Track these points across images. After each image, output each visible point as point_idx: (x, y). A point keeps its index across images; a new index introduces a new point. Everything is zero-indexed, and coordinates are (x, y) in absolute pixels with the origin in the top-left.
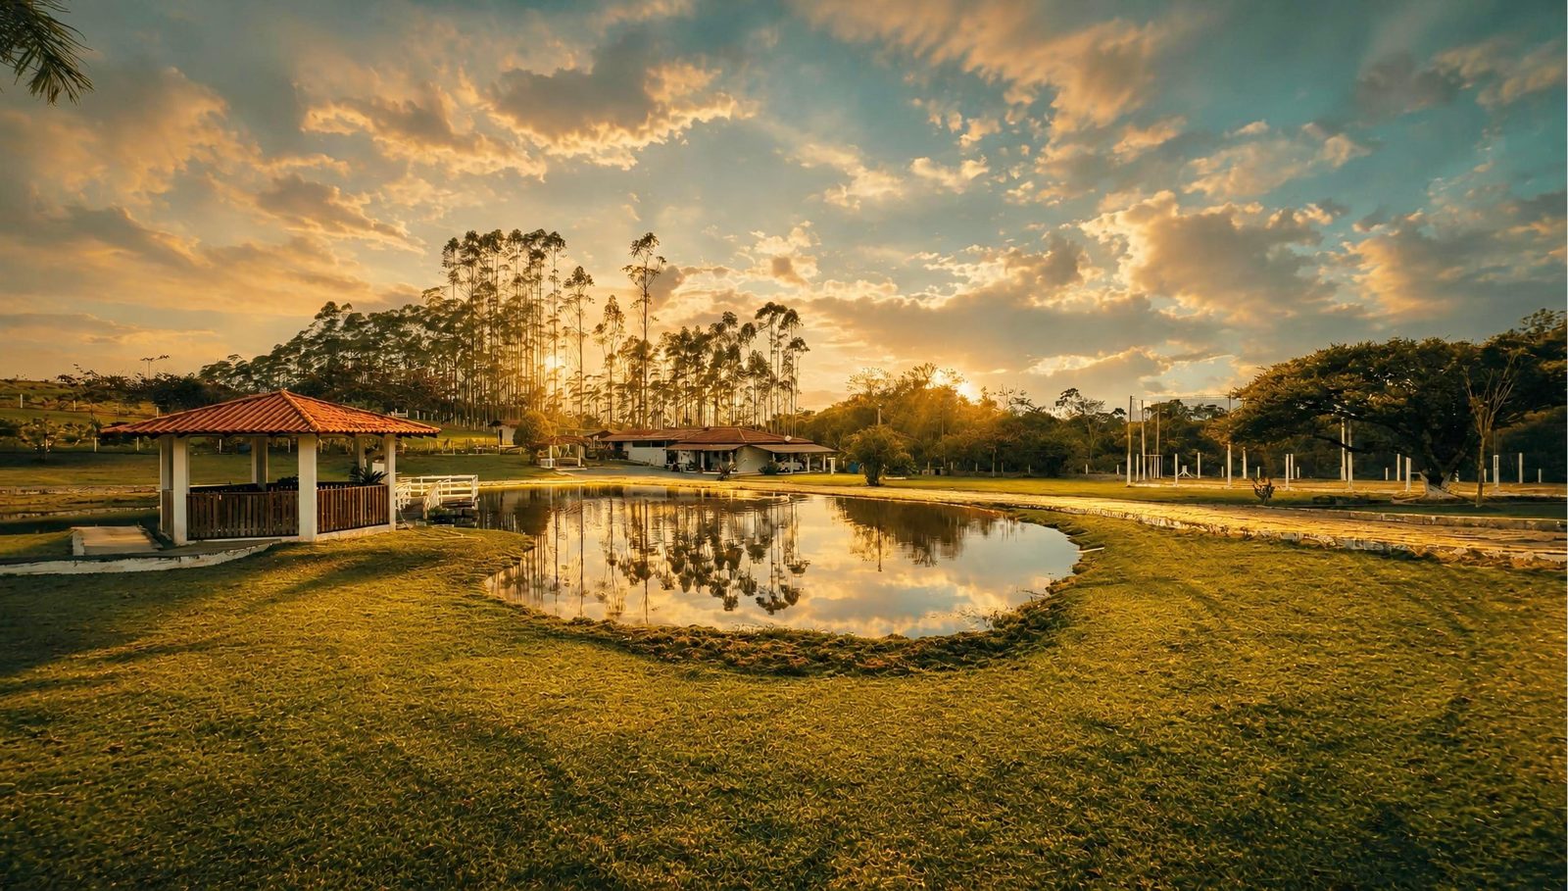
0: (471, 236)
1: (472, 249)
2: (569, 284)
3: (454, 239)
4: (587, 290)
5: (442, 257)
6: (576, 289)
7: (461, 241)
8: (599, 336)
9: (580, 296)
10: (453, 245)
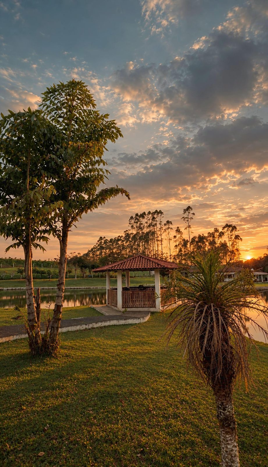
0: (137, 215)
1: (137, 219)
2: (165, 225)
3: (132, 216)
4: (171, 226)
5: (129, 222)
6: (167, 226)
7: (134, 216)
8: (175, 239)
9: (169, 228)
10: (132, 218)
